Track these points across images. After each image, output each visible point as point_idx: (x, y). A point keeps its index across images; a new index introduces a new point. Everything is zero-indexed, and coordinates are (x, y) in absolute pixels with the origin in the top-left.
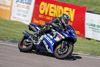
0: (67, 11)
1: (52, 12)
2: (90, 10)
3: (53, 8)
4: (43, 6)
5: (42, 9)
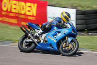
0: (29, 7)
1: (15, 9)
2: (51, 3)
3: (15, 4)
4: (5, 3)
5: (5, 6)
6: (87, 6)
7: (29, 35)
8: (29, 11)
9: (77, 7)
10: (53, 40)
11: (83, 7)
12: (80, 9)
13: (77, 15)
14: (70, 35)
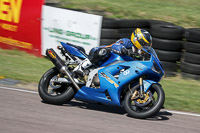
6: (126, 11)
7: (64, 68)
8: (5, 12)
9: (104, 11)
10: (113, 83)
11: (117, 13)
12: (110, 15)
13: (103, 27)
14: (147, 75)
